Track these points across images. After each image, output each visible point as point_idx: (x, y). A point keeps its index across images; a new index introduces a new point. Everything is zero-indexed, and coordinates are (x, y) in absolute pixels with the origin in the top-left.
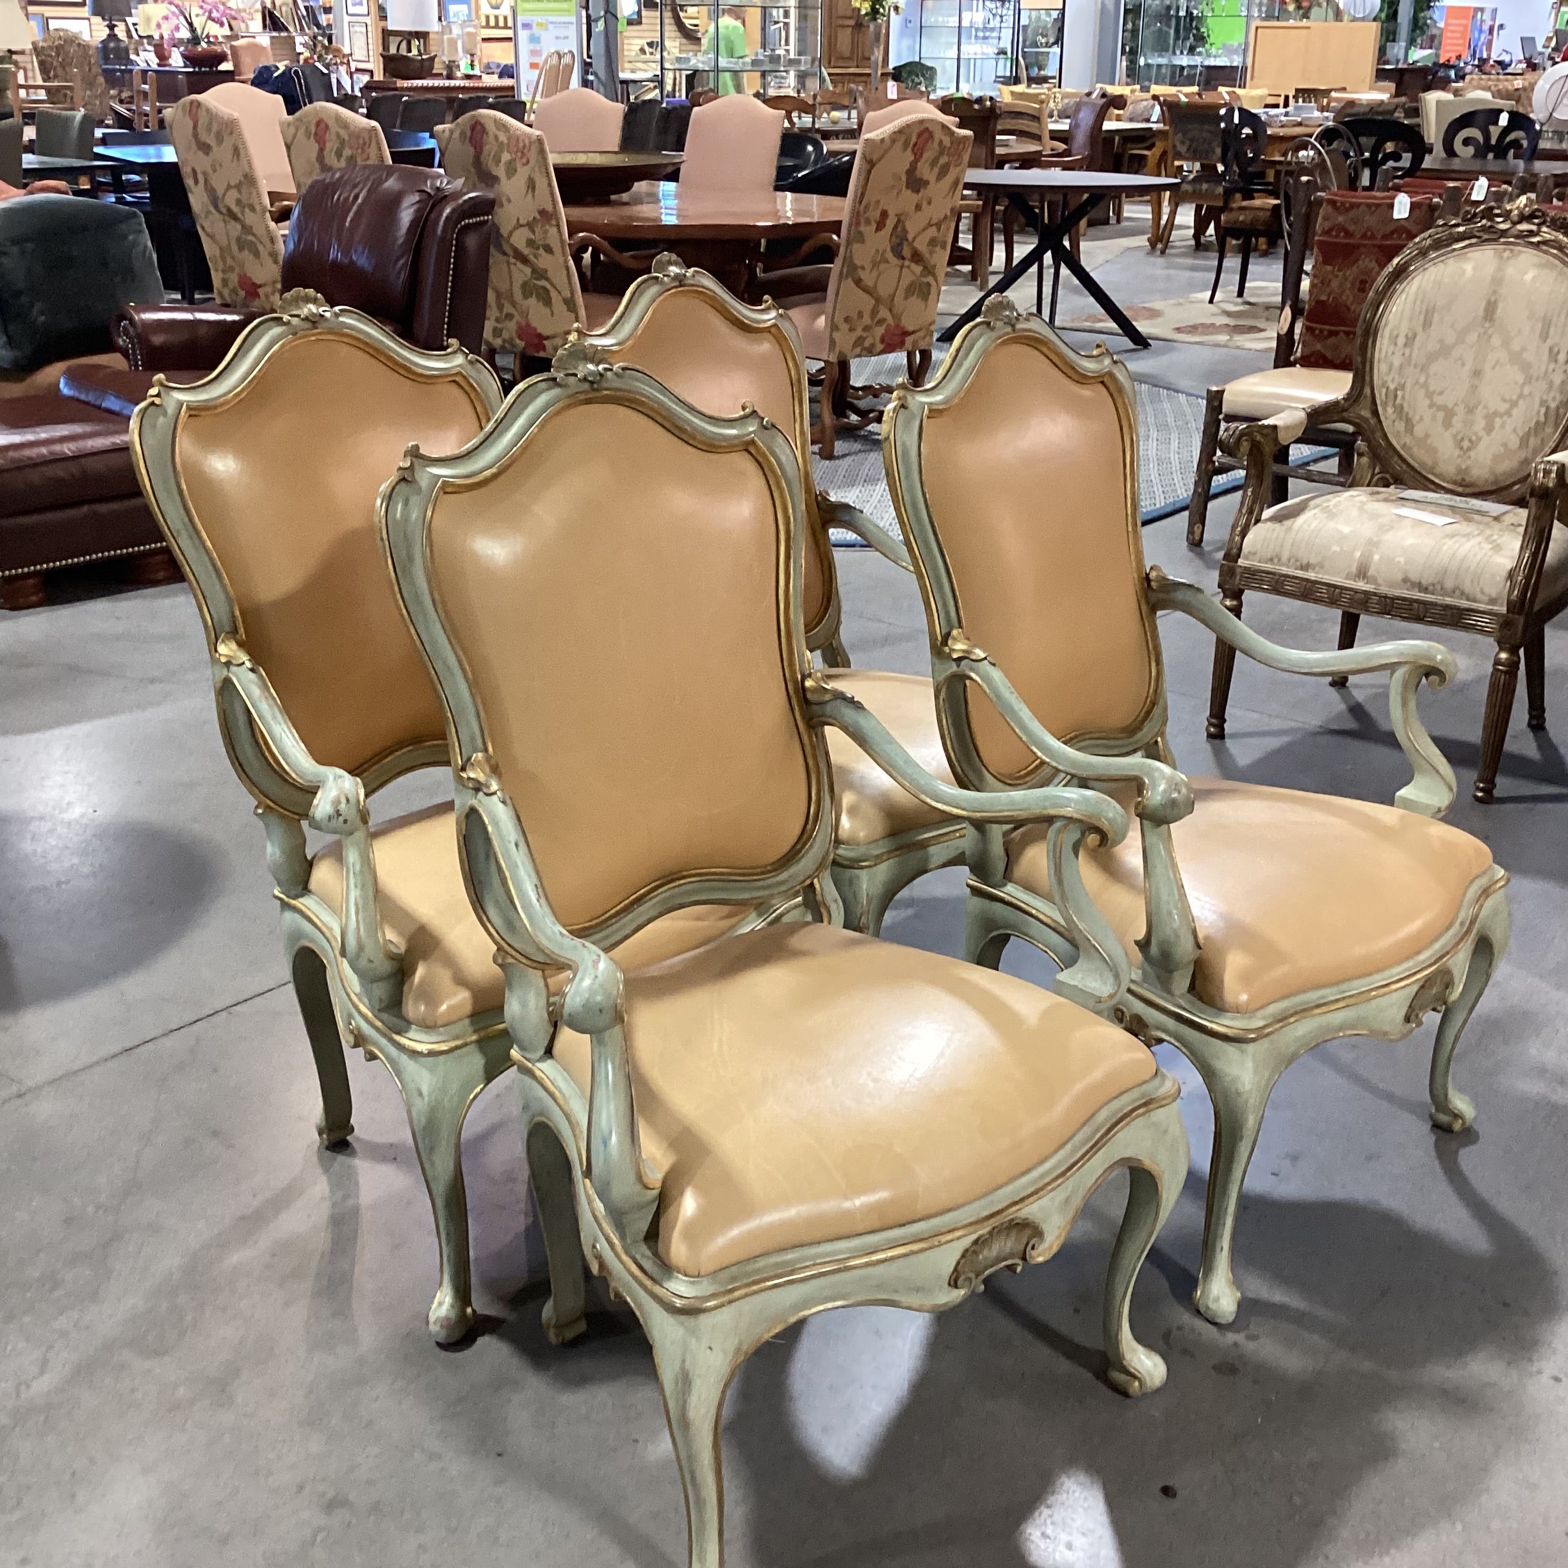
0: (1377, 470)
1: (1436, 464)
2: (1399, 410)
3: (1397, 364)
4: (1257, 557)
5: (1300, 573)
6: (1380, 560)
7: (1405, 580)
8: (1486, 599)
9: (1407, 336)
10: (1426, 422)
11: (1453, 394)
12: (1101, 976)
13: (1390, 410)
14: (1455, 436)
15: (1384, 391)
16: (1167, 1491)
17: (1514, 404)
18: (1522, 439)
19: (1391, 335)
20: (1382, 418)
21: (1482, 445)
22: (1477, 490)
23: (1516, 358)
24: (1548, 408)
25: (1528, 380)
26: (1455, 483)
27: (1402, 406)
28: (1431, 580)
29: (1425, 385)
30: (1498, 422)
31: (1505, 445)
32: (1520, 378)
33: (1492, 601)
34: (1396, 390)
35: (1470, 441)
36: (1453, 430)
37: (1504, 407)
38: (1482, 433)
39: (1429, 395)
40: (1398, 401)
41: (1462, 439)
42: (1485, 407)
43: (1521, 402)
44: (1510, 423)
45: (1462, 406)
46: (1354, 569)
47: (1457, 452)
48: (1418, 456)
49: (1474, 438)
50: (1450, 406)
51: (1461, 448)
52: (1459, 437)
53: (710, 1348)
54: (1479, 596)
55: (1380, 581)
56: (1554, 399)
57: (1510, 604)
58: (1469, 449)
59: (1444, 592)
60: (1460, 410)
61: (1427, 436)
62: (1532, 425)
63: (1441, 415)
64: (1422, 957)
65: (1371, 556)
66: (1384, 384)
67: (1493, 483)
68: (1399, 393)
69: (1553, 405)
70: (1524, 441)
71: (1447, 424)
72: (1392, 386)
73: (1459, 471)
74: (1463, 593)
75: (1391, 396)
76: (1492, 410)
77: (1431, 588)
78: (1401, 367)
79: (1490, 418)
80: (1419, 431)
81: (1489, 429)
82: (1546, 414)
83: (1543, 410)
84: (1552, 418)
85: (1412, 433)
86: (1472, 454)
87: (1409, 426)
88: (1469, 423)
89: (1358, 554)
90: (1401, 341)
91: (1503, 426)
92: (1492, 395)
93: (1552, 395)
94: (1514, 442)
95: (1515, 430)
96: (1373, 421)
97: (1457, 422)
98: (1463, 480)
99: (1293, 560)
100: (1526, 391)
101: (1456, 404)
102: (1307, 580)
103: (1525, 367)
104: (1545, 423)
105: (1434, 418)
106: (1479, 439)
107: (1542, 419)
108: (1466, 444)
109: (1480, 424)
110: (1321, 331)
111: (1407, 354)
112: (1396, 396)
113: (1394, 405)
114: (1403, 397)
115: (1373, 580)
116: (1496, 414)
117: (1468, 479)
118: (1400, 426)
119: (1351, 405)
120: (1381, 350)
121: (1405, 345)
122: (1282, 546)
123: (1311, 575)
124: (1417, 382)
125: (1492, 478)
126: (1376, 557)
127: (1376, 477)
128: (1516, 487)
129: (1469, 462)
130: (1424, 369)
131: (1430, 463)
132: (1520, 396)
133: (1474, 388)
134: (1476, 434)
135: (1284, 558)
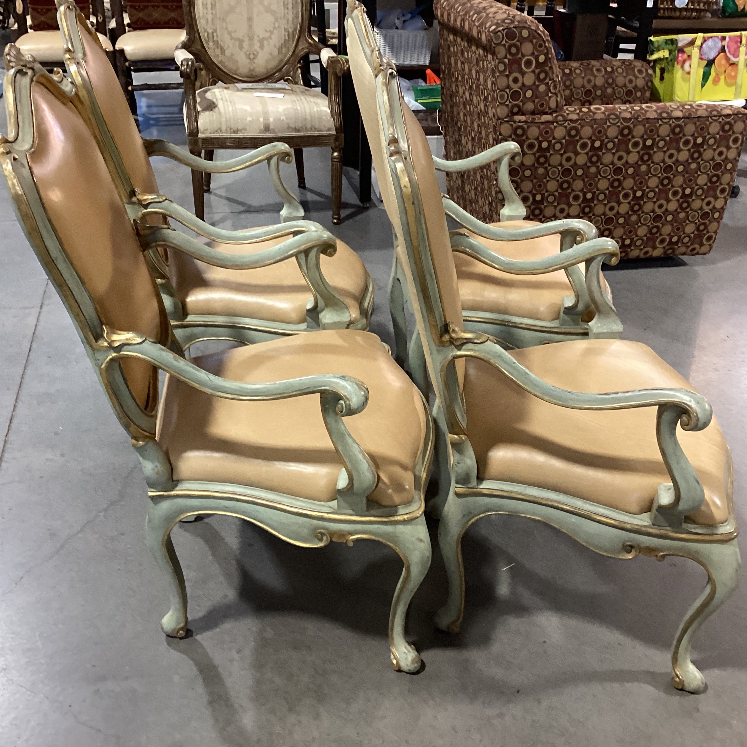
0: (210, 77)
1: (238, 68)
2: (216, 43)
3: (210, 19)
4: (209, 131)
5: (234, 135)
6: (274, 120)
7: (289, 128)
8: (327, 128)
9: (211, 4)
10: (231, 48)
11: (241, 32)
13: (211, 44)
14: (245, 53)
15: (206, 34)
17: (271, 33)
18: (278, 50)
19: (203, 4)
20: (207, 49)
21: (260, 55)
22: (257, 79)
23: (268, 9)
24: (289, 32)
25: (276, 20)
26: (247, 77)
27: (217, 41)
28: (300, 125)
29: (227, 28)
30: (265, 42)
31: (271, 54)
32: (273, 20)
33: (329, 130)
34: (213, 33)
35: (254, 54)
36: (244, 50)
37: (267, 35)
38: (258, 49)
39: (229, 33)
40: (215, 39)
41: (250, 54)
42: (258, 36)
43: (275, 31)
44: (272, 42)
45: (247, 37)
46: (262, 127)
47: (248, 61)
48: (227, 66)
49: (255, 53)
50: (241, 38)
51: (250, 59)
52: (248, 53)
54: (323, 128)
55: (277, 131)
56: (291, 27)
57: (336, 129)
58: (254, 58)
59: (306, 130)
60: (246, 39)
61: (232, 55)
62: (283, 41)
63: (237, 43)
65: (269, 119)
66: (205, 30)
67: (267, 73)
68: (215, 34)
69: (291, 30)
70: (280, 50)
71: (241, 47)
72: (210, 31)
73: (250, 70)
74: (315, 129)
75: (211, 36)
76: (261, 37)
77: (301, 129)
78: (212, 19)
79: (261, 41)
80: (228, 53)
81: (262, 47)
82: (288, 35)
83: (287, 34)
84: (291, 36)
85: (224, 55)
86: (255, 61)
87: (223, 51)
88: (251, 45)
89: (261, 120)
90: (209, 6)
91: (269, 45)
92: (259, 31)
93: (289, 25)
94: (275, 52)
95: (275, 46)
96: (203, 50)
97: (245, 45)
98: (252, 75)
99: (229, 129)
100: (277, 26)
101: (243, 36)
102: (239, 138)
103: (273, 13)
104: (289, 41)
105: (234, 45)
106: (258, 53)
107: (287, 38)
108: (252, 56)
109: (257, 46)
111: (214, 13)
112: (213, 37)
113: (214, 41)
114: (217, 36)
115: (274, 131)
116: (264, 39)
117: (254, 74)
118: (218, 52)
119: (192, 44)
120: (199, 12)
121: (212, 8)
122: (221, 123)
123: (240, 135)
124: (222, 27)
125: (265, 72)
126: (271, 119)
127: (211, 81)
128: (277, 74)
129: (255, 65)
130: (224, 20)
131: (234, 68)
132: (275, 28)
133: (250, 27)
134: (256, 50)
135: (224, 129)
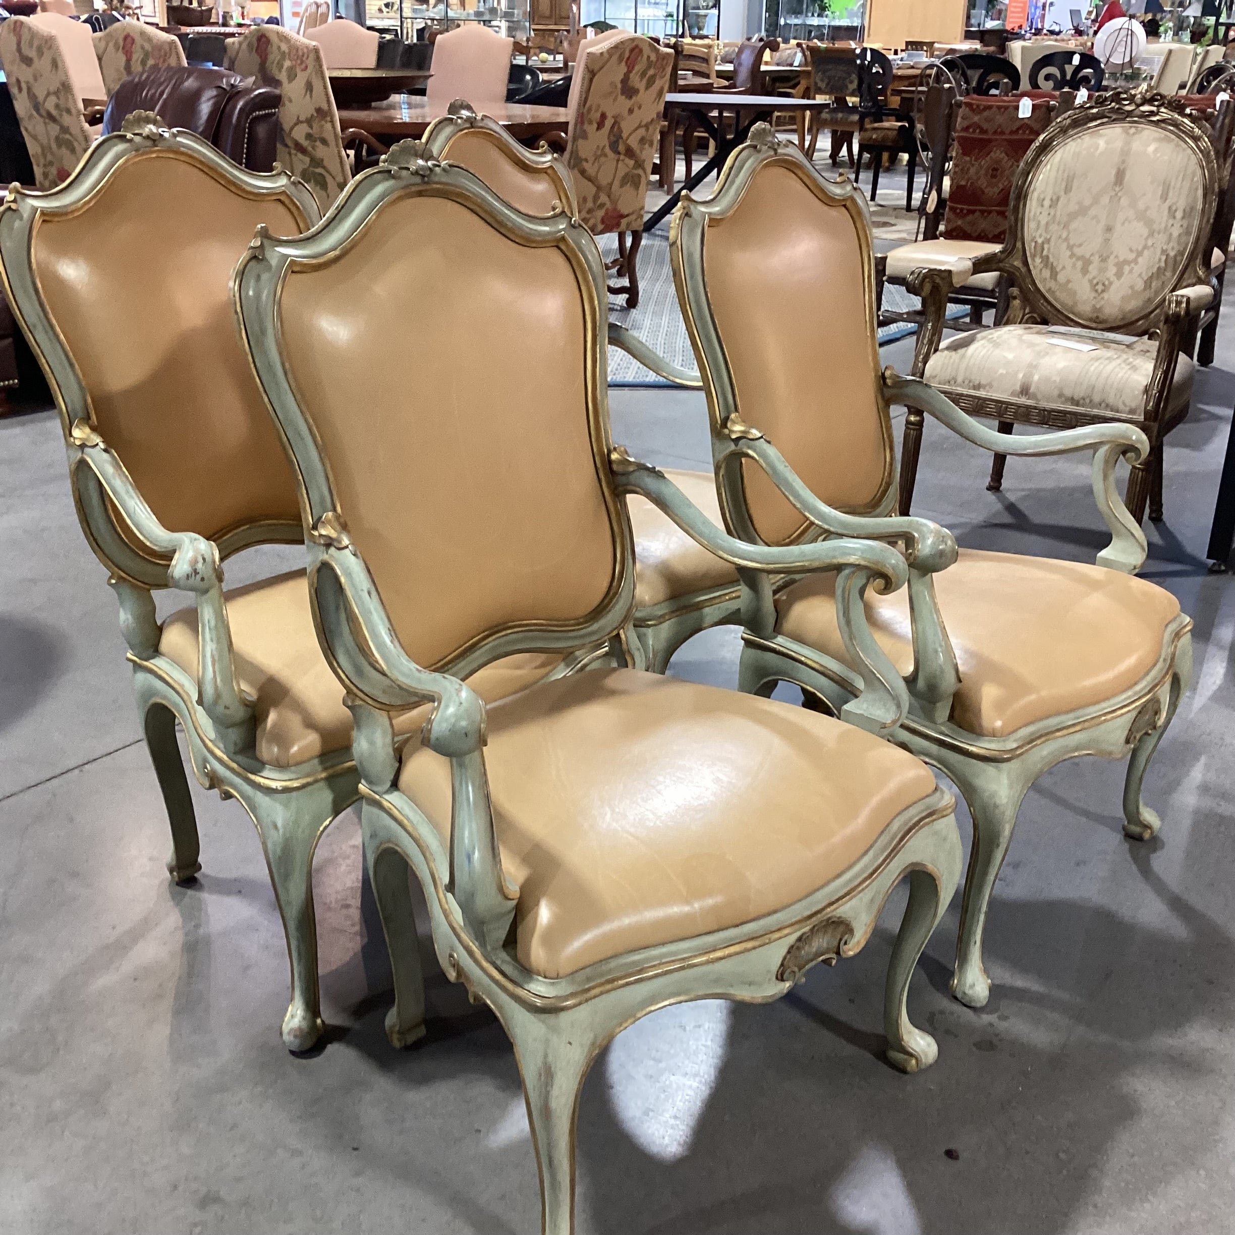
0: (1027, 311)
1: (1076, 303)
2: (1046, 260)
3: (1043, 223)
4: (937, 379)
5: (972, 392)
6: (1039, 379)
7: (1060, 395)
8: (1127, 409)
9: (1051, 200)
10: (1068, 270)
11: (1091, 247)
12: (885, 705)
13: (1038, 260)
14: (1090, 281)
15: (1033, 244)
16: (951, 1154)
17: (1140, 254)
18: (1145, 282)
19: (1038, 200)
20: (1031, 267)
21: (1113, 288)
22: (1108, 326)
23: (1142, 216)
24: (1167, 255)
25: (1151, 234)
26: (1091, 320)
27: (1048, 257)
28: (1082, 395)
29: (1067, 239)
30: (1127, 268)
31: (1132, 287)
32: (1145, 232)
33: (1132, 411)
34: (1043, 243)
35: (1104, 284)
36: (1089, 277)
37: (1132, 256)
38: (1113, 278)
39: (1070, 248)
40: (1045, 253)
41: (1097, 284)
42: (1116, 257)
43: (1146, 252)
44: (1137, 269)
45: (1097, 257)
46: (1018, 388)
47: (1093, 294)
48: (1060, 298)
49: (1107, 283)
50: (1088, 256)
51: (1096, 291)
52: (1095, 282)
53: (570, 1043)
54: (1121, 407)
55: (1039, 397)
56: (1173, 249)
57: (1146, 413)
58: (1103, 291)
59: (1092, 404)
60: (1096, 259)
61: (1069, 281)
62: (1155, 270)
63: (1079, 264)
64: (1138, 688)
65: (1032, 376)
66: (1033, 239)
67: (1123, 319)
68: (1046, 246)
69: (1172, 254)
70: (1148, 284)
71: (1085, 271)
72: (1040, 241)
73: (1095, 309)
74: (1107, 405)
75: (1039, 249)
76: (1121, 259)
77: (1081, 402)
78: (1047, 224)
79: (1120, 266)
80: (1061, 278)
81: (1119, 275)
82: (1166, 261)
83: (1164, 258)
84: (1171, 262)
85: (1056, 280)
86: (1106, 295)
87: (1054, 274)
88: (1102, 270)
89: (1021, 376)
90: (1047, 203)
91: (1131, 271)
92: (1121, 249)
93: (1171, 245)
94: (1140, 286)
95: (1140, 275)
96: (1023, 270)
97: (1093, 270)
98: (1097, 317)
99: (967, 382)
100: (1150, 243)
101: (1092, 255)
102: (979, 398)
103: (1149, 223)
104: (1165, 270)
105: (1074, 265)
106: (1111, 283)
107: (1163, 264)
108: (1100, 287)
109: (1112, 270)
110: (962, 210)
111: (1052, 214)
112: (1043, 249)
113: (1041, 257)
114: (1049, 249)
115: (1033, 397)
116: (1126, 262)
117: (1101, 317)
118: (1046, 273)
119: (1007, 257)
120: (1030, 210)
121: (1050, 207)
122: (957, 370)
123: (982, 393)
124: (1060, 237)
125: (1120, 317)
126: (1036, 377)
127: (1026, 317)
128: (1141, 322)
129: (1103, 302)
130: (1066, 226)
131: (1070, 303)
132: (1145, 247)
133: (1107, 241)
134: (1108, 279)
135: (960, 380)
